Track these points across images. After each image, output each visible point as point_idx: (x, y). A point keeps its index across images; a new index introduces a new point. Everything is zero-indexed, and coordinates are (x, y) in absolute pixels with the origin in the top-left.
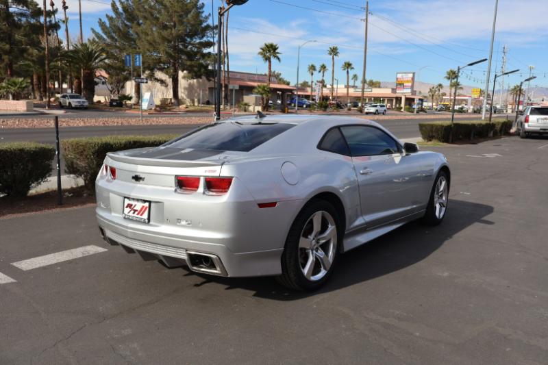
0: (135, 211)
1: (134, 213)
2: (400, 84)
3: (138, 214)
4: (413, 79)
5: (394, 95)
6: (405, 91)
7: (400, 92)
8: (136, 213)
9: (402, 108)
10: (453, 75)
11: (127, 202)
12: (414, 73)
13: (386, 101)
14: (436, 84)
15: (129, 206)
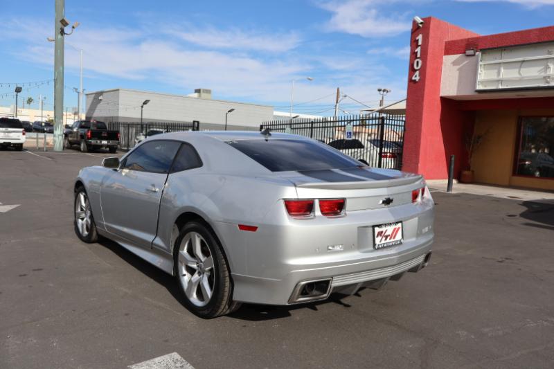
0: (387, 237)
1: (386, 239)
3: (390, 239)
8: (389, 238)
11: (377, 230)
15: (380, 233)
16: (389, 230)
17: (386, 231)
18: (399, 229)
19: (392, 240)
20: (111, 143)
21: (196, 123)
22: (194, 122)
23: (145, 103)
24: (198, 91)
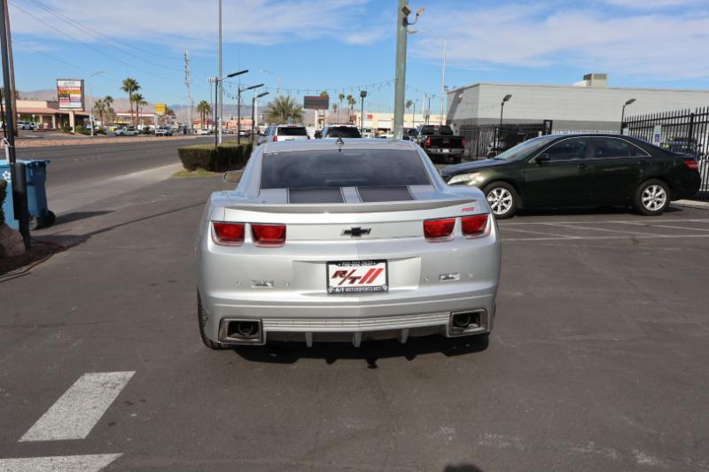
0: (355, 278)
1: (352, 282)
2: (64, 95)
3: (361, 282)
4: (82, 88)
5: (54, 111)
6: (73, 105)
7: (64, 107)
8: (358, 281)
9: (71, 129)
10: (131, 86)
11: (334, 269)
12: (82, 81)
13: (41, 119)
14: (103, 97)
15: (341, 274)
16: (361, 271)
17: (354, 271)
18: (380, 270)
19: (365, 284)
20: (454, 151)
21: (548, 123)
22: (545, 121)
23: (506, 99)
24: (588, 77)
